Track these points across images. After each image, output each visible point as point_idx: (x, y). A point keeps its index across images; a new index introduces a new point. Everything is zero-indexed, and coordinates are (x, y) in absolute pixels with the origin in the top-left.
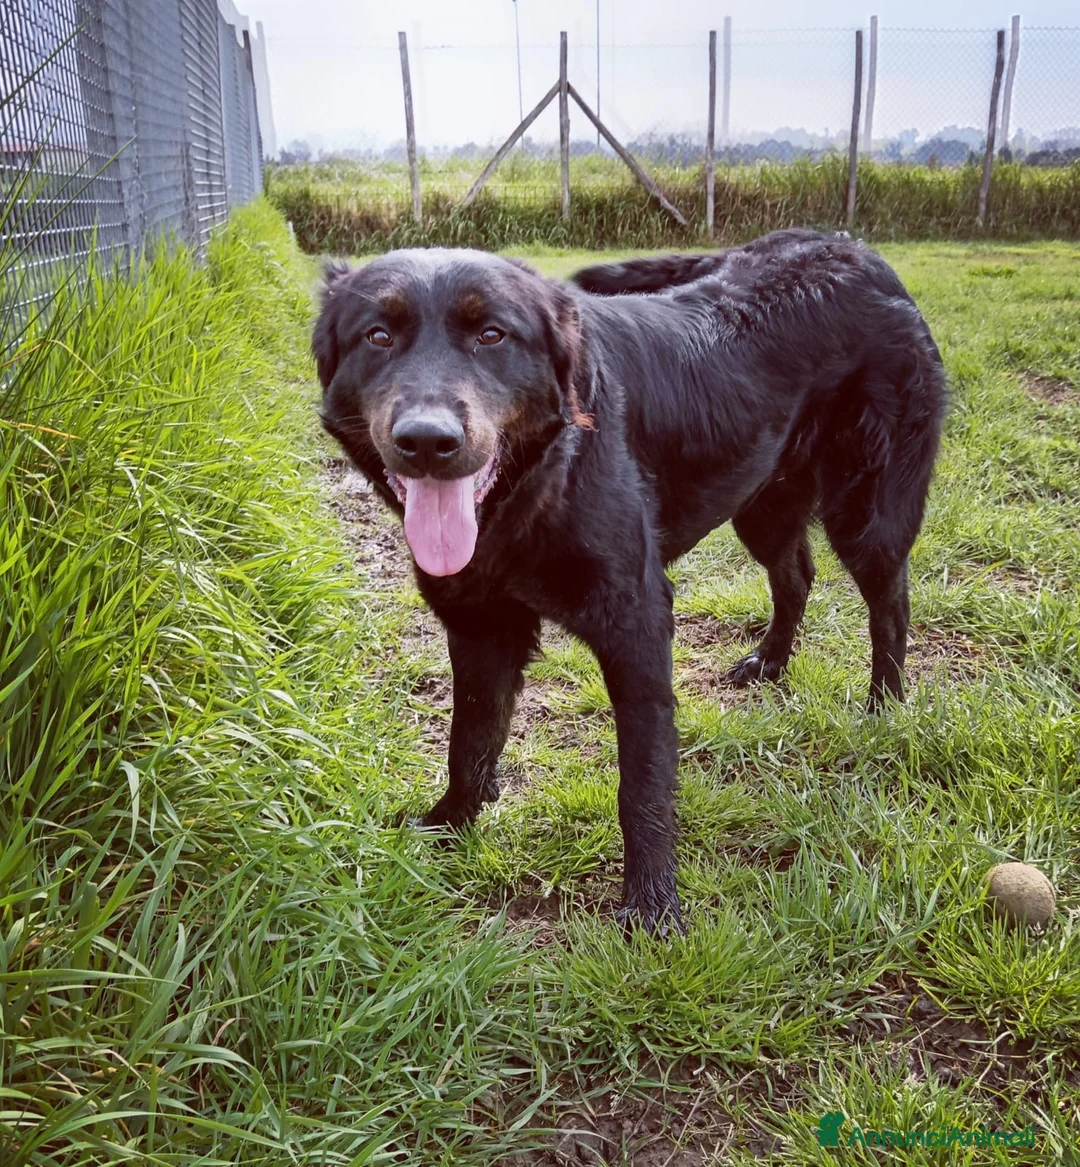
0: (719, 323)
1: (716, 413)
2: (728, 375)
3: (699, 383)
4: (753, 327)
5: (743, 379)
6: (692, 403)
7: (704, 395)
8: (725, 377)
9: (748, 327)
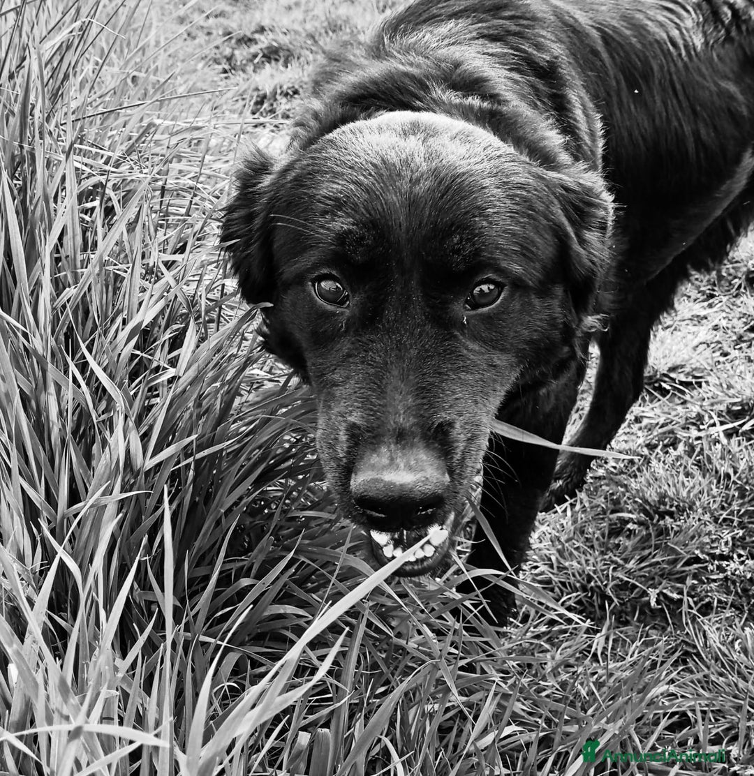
0: (705, 20)
1: (703, 131)
2: (716, 84)
3: (682, 97)
4: (744, 28)
5: (732, 88)
6: (675, 123)
7: (688, 111)
8: (713, 88)
9: (739, 28)
